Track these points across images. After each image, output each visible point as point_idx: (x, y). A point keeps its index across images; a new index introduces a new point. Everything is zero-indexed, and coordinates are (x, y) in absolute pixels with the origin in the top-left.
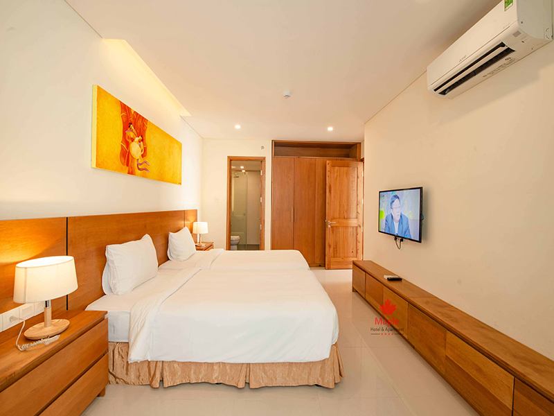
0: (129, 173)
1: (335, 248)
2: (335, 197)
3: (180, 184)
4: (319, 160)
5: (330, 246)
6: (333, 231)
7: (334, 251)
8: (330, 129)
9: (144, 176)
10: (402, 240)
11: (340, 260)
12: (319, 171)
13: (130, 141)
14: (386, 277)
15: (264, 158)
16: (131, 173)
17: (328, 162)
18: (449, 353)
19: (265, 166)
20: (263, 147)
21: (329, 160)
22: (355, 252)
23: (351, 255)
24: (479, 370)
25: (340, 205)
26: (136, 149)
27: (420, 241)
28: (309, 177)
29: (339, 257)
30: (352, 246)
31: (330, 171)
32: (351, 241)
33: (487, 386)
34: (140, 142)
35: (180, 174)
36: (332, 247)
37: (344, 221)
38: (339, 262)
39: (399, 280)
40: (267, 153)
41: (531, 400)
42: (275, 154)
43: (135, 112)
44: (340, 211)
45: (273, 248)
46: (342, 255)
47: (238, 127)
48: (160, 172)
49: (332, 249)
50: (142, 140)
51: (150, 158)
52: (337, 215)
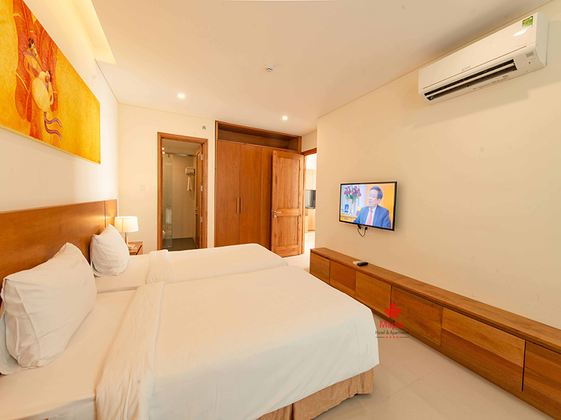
0: (32, 135)
1: (280, 237)
2: (280, 187)
3: (99, 162)
4: (265, 149)
5: (275, 236)
6: (278, 220)
7: (279, 241)
8: (285, 118)
9: (55, 144)
10: (366, 229)
11: (284, 248)
12: (265, 161)
13: (32, 75)
14: (355, 263)
15: (207, 140)
16: (35, 134)
17: (274, 152)
18: (446, 327)
19: (207, 150)
20: (204, 128)
21: (275, 150)
22: (296, 240)
23: (293, 242)
24: (484, 338)
25: (285, 196)
26: (41, 92)
27: (393, 230)
28: (255, 166)
29: (284, 246)
30: (294, 234)
31: (276, 162)
32: (293, 229)
33: (495, 351)
34: (46, 81)
35: (100, 148)
36: (277, 236)
37: (288, 211)
38: (283, 250)
39: (365, 264)
40: (210, 135)
41: (545, 357)
42: (220, 137)
43: (37, 21)
44: (284, 201)
45: (217, 245)
46: (286, 243)
47: (181, 96)
48: (76, 141)
49: (277, 239)
50: (51, 80)
51: (63, 114)
52: (282, 205)
